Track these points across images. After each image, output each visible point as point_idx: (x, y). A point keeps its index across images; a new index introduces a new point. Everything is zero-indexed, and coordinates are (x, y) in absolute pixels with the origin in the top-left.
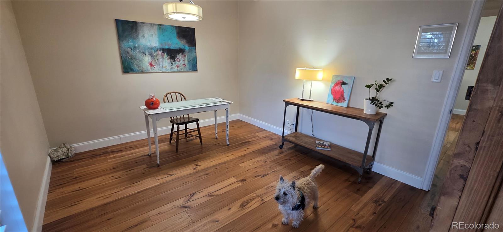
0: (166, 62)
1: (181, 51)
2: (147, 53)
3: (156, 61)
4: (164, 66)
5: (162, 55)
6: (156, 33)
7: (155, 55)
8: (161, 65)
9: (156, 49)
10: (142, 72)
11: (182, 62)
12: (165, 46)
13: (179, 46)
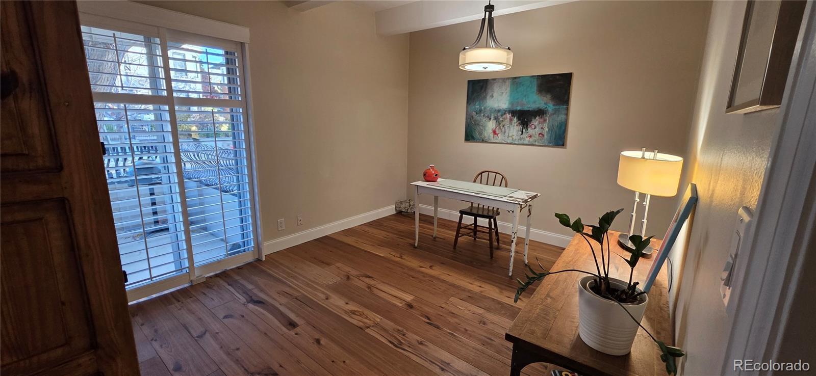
0: (514, 129)
1: (540, 113)
2: (492, 118)
3: (502, 127)
4: (510, 135)
5: (511, 120)
6: (509, 89)
7: (501, 119)
8: (506, 134)
9: (504, 111)
10: (483, 141)
11: (538, 130)
12: (517, 107)
13: (537, 106)
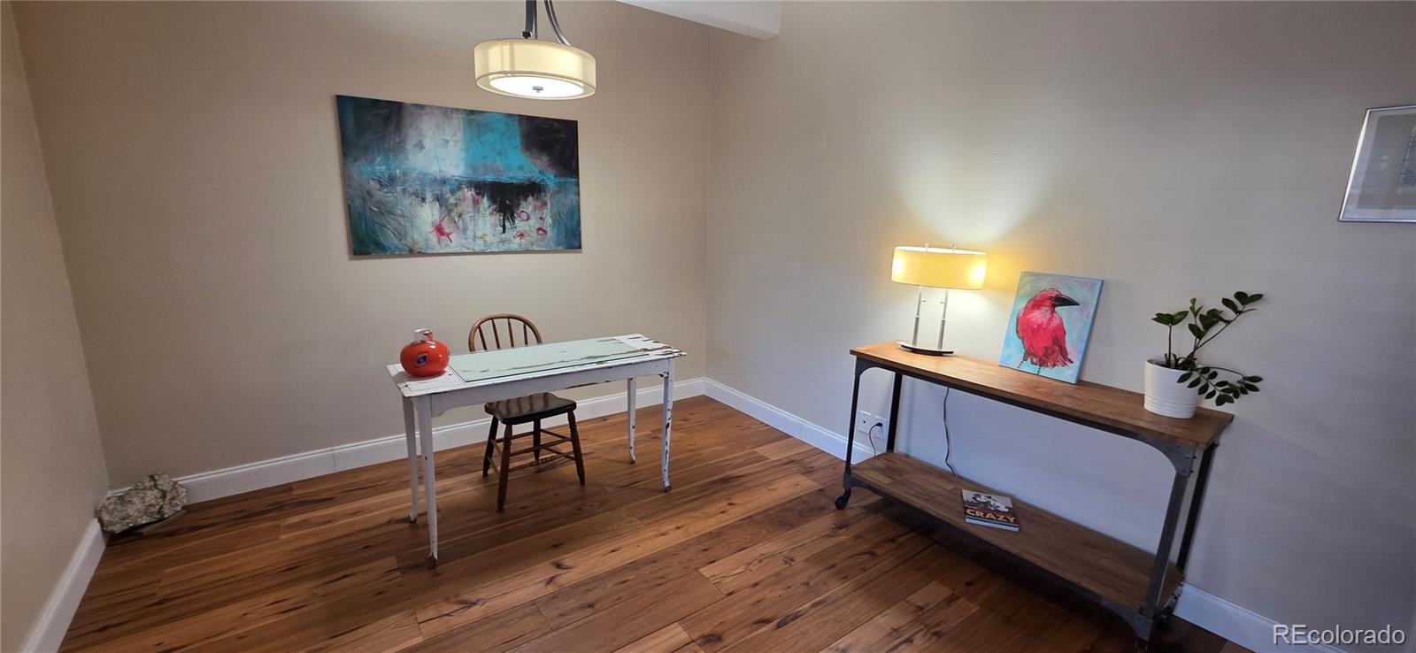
0: (485, 222)
1: (532, 189)
2: (429, 196)
3: (457, 219)
4: (479, 234)
5: (476, 202)
6: (460, 135)
7: (452, 200)
8: (470, 233)
9: (456, 184)
10: (412, 253)
11: (534, 222)
12: (485, 175)
13: (528, 175)
